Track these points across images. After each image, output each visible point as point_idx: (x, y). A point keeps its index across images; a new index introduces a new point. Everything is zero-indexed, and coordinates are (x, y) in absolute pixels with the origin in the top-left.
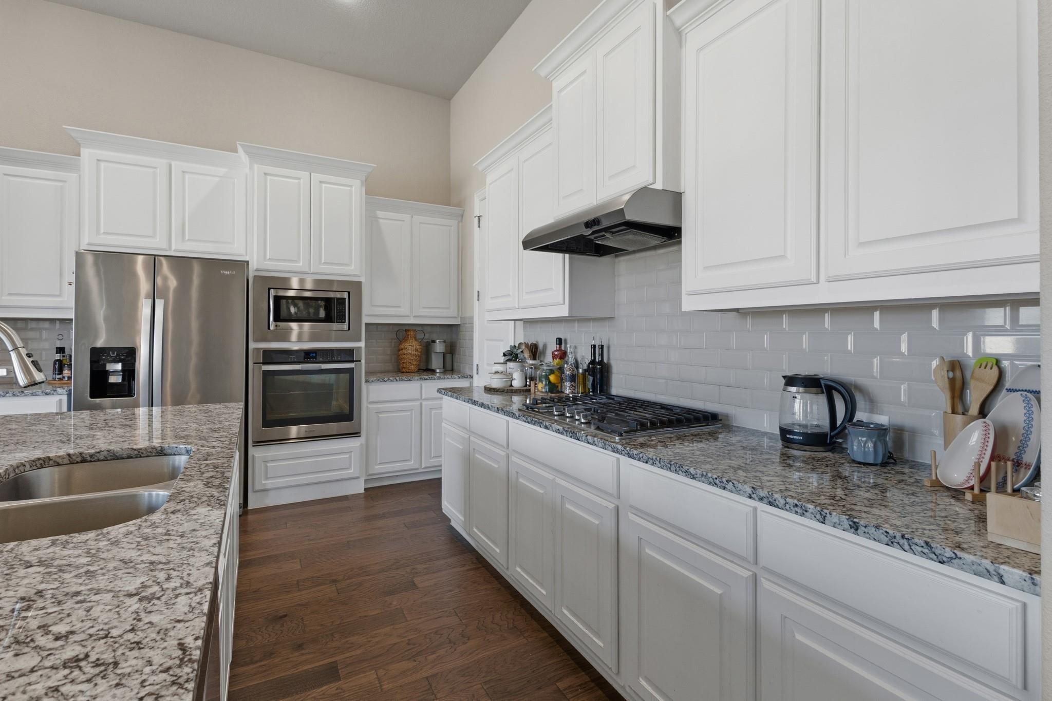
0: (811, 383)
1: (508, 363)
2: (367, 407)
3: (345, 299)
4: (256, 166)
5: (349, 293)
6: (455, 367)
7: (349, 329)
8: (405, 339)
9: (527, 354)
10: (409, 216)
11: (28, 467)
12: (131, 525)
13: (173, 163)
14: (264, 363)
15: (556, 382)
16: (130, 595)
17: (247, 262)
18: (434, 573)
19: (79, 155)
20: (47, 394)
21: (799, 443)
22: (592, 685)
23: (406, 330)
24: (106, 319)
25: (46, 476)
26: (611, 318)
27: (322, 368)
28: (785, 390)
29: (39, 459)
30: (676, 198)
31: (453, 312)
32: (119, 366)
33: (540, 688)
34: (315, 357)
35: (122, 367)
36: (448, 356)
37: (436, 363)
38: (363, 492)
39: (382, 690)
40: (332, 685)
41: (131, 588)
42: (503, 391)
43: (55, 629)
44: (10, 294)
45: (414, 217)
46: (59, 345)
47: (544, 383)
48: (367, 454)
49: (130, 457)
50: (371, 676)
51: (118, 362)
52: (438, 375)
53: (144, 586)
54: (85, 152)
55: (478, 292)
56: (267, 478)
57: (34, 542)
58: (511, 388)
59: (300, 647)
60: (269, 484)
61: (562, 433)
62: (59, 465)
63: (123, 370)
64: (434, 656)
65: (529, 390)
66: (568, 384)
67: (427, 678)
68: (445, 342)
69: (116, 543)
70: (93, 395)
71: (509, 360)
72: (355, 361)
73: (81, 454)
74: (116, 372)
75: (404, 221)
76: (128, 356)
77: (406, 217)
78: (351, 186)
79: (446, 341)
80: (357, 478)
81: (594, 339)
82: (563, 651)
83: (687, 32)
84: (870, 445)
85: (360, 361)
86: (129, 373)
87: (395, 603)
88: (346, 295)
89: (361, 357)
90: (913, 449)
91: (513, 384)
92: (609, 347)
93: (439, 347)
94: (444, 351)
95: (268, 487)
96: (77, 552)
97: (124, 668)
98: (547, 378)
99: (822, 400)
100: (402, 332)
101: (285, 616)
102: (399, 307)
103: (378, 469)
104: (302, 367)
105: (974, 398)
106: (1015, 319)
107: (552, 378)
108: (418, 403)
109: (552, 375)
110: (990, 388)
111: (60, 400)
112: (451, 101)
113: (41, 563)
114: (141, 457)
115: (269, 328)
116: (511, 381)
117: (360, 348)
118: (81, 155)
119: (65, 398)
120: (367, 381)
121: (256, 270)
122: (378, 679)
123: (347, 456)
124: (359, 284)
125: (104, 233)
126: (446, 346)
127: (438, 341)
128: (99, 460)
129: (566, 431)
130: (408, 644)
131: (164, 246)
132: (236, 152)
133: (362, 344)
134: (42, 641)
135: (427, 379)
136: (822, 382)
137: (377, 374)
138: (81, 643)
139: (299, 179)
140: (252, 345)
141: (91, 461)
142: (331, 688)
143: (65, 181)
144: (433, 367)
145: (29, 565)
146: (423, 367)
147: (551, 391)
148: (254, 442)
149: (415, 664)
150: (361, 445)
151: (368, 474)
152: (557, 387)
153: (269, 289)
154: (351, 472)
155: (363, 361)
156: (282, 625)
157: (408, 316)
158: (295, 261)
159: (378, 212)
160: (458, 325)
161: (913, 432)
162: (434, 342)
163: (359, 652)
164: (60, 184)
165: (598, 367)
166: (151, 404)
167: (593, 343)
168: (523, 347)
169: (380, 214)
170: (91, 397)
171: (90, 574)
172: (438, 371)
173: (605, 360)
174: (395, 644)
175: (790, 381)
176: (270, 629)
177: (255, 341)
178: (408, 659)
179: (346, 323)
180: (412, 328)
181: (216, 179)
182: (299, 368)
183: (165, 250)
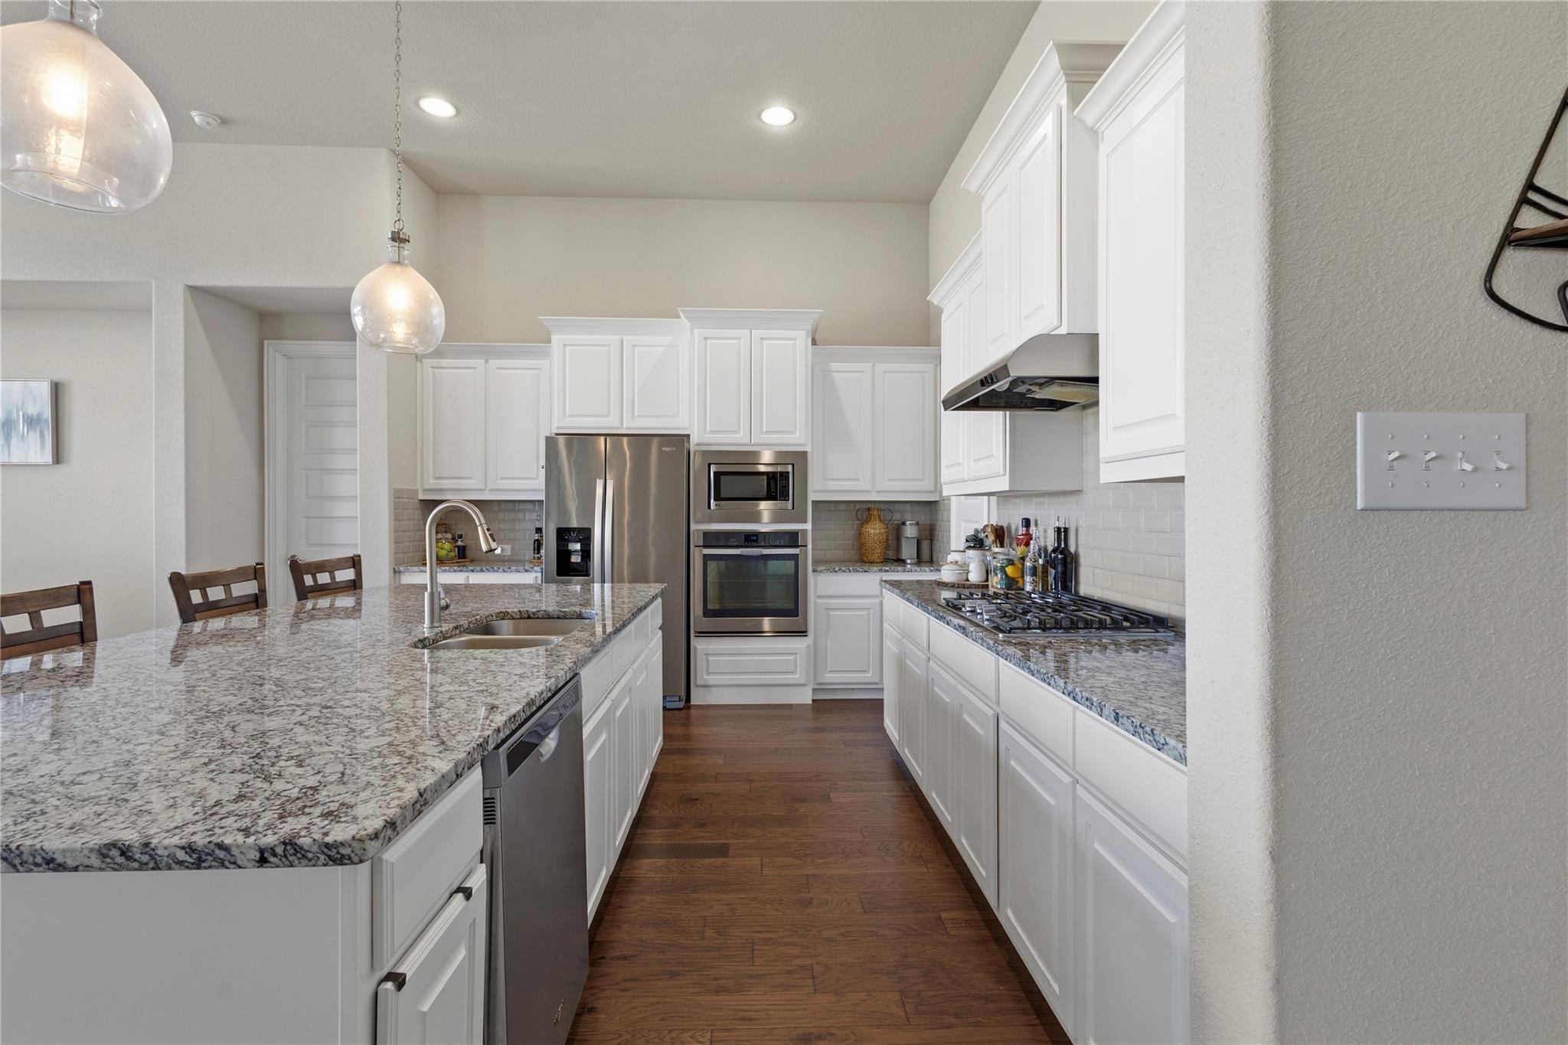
1: (967, 551)
2: (815, 602)
3: (788, 472)
4: (696, 331)
5: (793, 465)
6: (935, 559)
7: (793, 509)
8: (867, 521)
9: (991, 539)
10: (871, 364)
11: (494, 618)
12: (534, 649)
13: (625, 338)
14: (705, 546)
15: (1015, 576)
16: (516, 675)
17: (688, 436)
18: (854, 791)
19: (549, 342)
20: (527, 571)
22: (983, 924)
23: (869, 509)
25: (505, 625)
26: (1079, 492)
27: (764, 553)
29: (502, 612)
30: (1092, 341)
31: (928, 485)
32: (578, 546)
33: (919, 912)
34: (756, 541)
35: (581, 547)
36: (925, 544)
37: (908, 551)
38: (811, 702)
39: (762, 874)
40: (719, 859)
41: (518, 673)
42: (953, 586)
43: (478, 681)
45: (877, 365)
46: (538, 526)
47: (999, 576)
48: (816, 658)
49: (559, 618)
50: (757, 861)
51: (577, 542)
52: (909, 566)
53: (525, 673)
54: (555, 338)
56: (709, 673)
57: (482, 651)
58: (966, 583)
59: (702, 825)
60: (711, 679)
62: (514, 619)
63: (582, 550)
64: (822, 861)
66: (1028, 579)
67: (807, 875)
68: (917, 524)
69: (522, 655)
70: (559, 574)
71: (969, 547)
72: (801, 546)
73: (527, 611)
74: (576, 551)
75: (863, 372)
76: (585, 536)
77: (866, 366)
78: (795, 339)
79: (920, 523)
80: (804, 685)
81: (1058, 520)
82: (964, 888)
83: (1102, 130)
85: (806, 546)
86: (586, 553)
87: (801, 810)
88: (790, 468)
89: (806, 541)
91: (969, 579)
92: (1077, 530)
93: (910, 531)
94: (916, 535)
95: (709, 683)
96: (501, 656)
97: (500, 695)
98: (1003, 569)
100: (865, 511)
101: (697, 800)
102: (858, 480)
103: (830, 677)
104: (741, 552)
107: (1009, 570)
108: (877, 601)
109: (1010, 567)
111: (536, 577)
112: (931, 205)
113: (482, 659)
114: (566, 618)
115: (709, 508)
116: (967, 573)
117: (806, 530)
118: (552, 342)
119: (539, 575)
120: (814, 571)
121: (697, 445)
122: (762, 865)
123: (792, 658)
124: (804, 454)
125: (570, 416)
126: (920, 531)
127: (908, 523)
128: (538, 618)
130: (801, 845)
131: (617, 424)
132: (680, 318)
133: (808, 526)
134: (471, 683)
135: (888, 571)
137: (828, 563)
138: (487, 687)
139: (738, 339)
140: (693, 527)
141: (533, 618)
142: (719, 861)
143: (540, 369)
144: (903, 558)
145: (476, 659)
146: (891, 554)
147: (1009, 587)
148: (696, 632)
149: (800, 862)
150: (808, 645)
151: (817, 682)
152: (1017, 582)
153: (709, 465)
154: (797, 677)
155: (810, 546)
156: (692, 807)
157: (869, 492)
158: (736, 432)
159: (832, 364)
160: (935, 503)
162: (904, 524)
163: (752, 841)
164: (536, 372)
165: (1060, 556)
166: (603, 581)
167: (1057, 524)
168: (989, 530)
169: (834, 366)
170: (558, 576)
171: (502, 665)
172: (909, 561)
173: (1072, 549)
174: (787, 843)
176: (682, 806)
177: (697, 522)
178: (795, 857)
179: (791, 501)
180: (877, 506)
181: (662, 349)
182: (739, 553)
183: (618, 428)
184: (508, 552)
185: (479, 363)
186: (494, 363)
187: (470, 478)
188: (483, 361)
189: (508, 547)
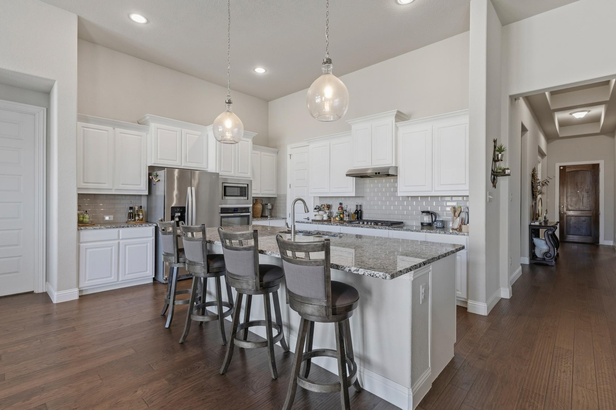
0: (428, 212)
1: (319, 212)
5: (248, 184)
6: (276, 215)
7: (247, 199)
8: (256, 203)
9: (326, 209)
10: (260, 152)
13: (183, 130)
14: (221, 213)
21: (426, 225)
23: (256, 200)
24: (176, 196)
26: (363, 197)
27: (240, 215)
28: (422, 214)
30: (396, 168)
31: (274, 192)
32: (179, 214)
34: (237, 211)
35: (181, 214)
37: (267, 213)
42: (320, 221)
44: (122, 184)
51: (179, 212)
52: (269, 218)
54: (152, 124)
55: (290, 184)
58: (323, 220)
61: (369, 228)
63: (181, 216)
65: (331, 220)
66: (347, 218)
71: (319, 210)
72: (250, 212)
75: (259, 154)
76: (183, 210)
78: (249, 142)
79: (272, 204)
83: (399, 128)
84: (441, 224)
86: (183, 217)
88: (247, 186)
89: (251, 210)
90: (446, 225)
92: (362, 206)
93: (269, 206)
94: (271, 208)
99: (430, 216)
102: (257, 190)
105: (457, 214)
106: (463, 199)
107: (341, 216)
110: (460, 212)
112: (269, 102)
115: (222, 199)
116: (323, 217)
117: (251, 207)
118: (150, 126)
124: (251, 181)
125: (160, 159)
127: (269, 204)
129: (371, 227)
131: (180, 164)
133: (251, 205)
136: (430, 212)
143: (142, 136)
144: (266, 215)
146: (263, 215)
153: (223, 183)
157: (259, 194)
158: (231, 172)
160: (275, 198)
161: (447, 222)
162: (267, 204)
167: (357, 204)
168: (323, 206)
172: (269, 216)
173: (362, 210)
175: (423, 212)
179: (247, 197)
180: (259, 199)
181: (197, 136)
182: (233, 215)
183: (180, 166)
184: (112, 219)
185: (110, 128)
186: (118, 130)
187: (105, 183)
188: (112, 128)
189: (112, 217)
